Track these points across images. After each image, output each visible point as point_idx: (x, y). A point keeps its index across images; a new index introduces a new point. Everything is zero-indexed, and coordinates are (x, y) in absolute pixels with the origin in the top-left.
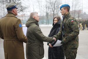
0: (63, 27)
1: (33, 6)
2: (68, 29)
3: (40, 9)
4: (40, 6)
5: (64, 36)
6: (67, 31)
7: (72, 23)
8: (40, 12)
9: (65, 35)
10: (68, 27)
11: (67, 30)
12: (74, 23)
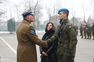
0: (61, 32)
1: (10, 11)
2: (66, 35)
3: (18, 14)
4: (18, 11)
5: (60, 42)
6: (64, 38)
7: (69, 29)
8: (18, 17)
9: (62, 41)
10: (66, 33)
11: (64, 36)
12: (72, 30)
